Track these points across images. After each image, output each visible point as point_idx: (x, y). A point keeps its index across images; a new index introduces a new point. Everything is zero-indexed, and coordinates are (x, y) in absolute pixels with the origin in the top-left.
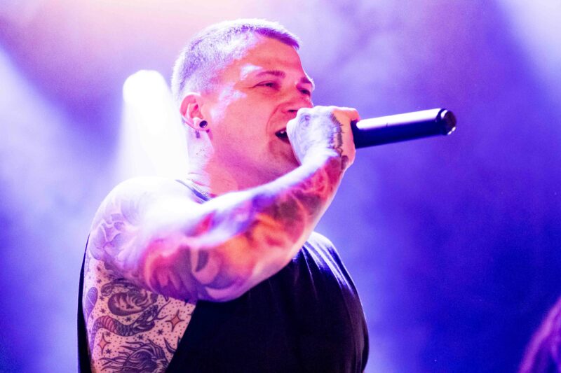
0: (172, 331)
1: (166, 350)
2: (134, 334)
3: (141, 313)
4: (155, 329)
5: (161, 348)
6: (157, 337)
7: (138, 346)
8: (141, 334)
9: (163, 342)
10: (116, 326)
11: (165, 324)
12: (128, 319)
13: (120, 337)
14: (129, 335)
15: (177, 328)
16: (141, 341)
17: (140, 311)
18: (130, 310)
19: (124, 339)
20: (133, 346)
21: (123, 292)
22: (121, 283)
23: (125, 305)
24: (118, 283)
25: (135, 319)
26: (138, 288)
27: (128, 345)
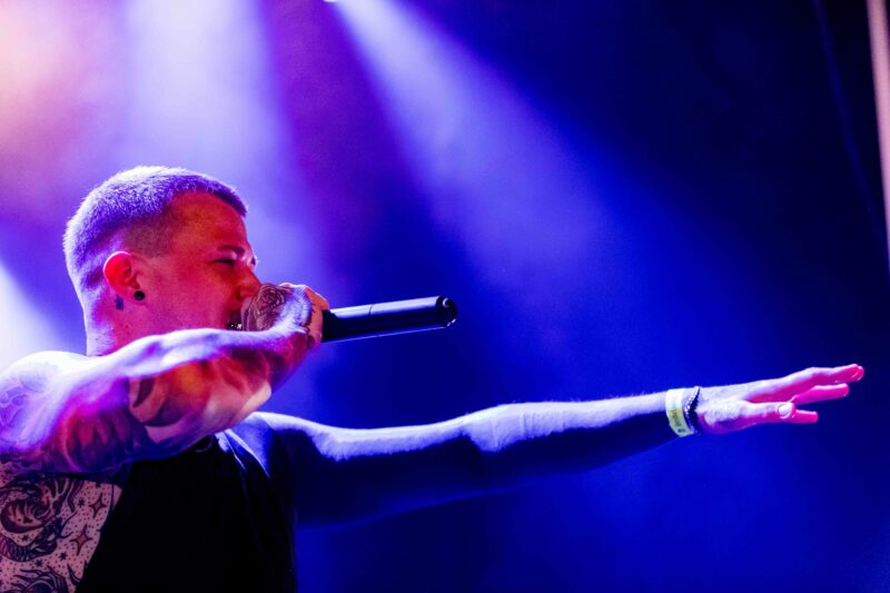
0: (78, 554)
1: (69, 582)
2: (31, 559)
3: (41, 529)
4: (58, 552)
5: (64, 578)
6: (59, 563)
7: (36, 575)
8: (39, 559)
9: (66, 570)
10: (9, 548)
11: (69, 544)
12: (25, 538)
13: (14, 562)
14: (25, 561)
15: (84, 550)
16: (39, 568)
17: (39, 527)
18: (27, 525)
19: (19, 566)
20: (30, 575)
21: (21, 498)
22: (19, 486)
23: (22, 518)
24: (15, 485)
25: (33, 538)
26: (39, 493)
27: (23, 574)
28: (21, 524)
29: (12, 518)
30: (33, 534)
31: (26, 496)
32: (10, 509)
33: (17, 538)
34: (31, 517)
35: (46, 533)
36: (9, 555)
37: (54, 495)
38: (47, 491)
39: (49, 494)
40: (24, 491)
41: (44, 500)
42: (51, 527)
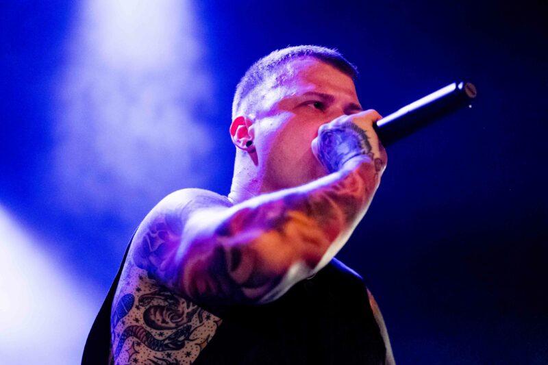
17: (173, 328)
21: (162, 304)
22: (163, 295)
23: (161, 320)
24: (159, 295)
25: (167, 336)
26: (177, 303)
27: (155, 360)
28: (159, 323)
29: (152, 318)
30: (168, 333)
31: (167, 303)
32: (152, 311)
33: (154, 332)
34: (168, 320)
35: (177, 335)
36: (146, 343)
37: (188, 307)
38: (183, 303)
39: (185, 305)
40: (165, 300)
41: (180, 309)
42: (182, 331)
